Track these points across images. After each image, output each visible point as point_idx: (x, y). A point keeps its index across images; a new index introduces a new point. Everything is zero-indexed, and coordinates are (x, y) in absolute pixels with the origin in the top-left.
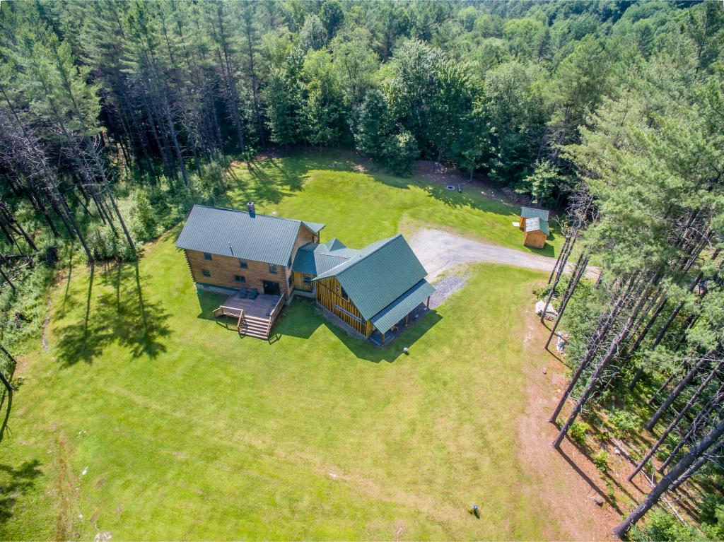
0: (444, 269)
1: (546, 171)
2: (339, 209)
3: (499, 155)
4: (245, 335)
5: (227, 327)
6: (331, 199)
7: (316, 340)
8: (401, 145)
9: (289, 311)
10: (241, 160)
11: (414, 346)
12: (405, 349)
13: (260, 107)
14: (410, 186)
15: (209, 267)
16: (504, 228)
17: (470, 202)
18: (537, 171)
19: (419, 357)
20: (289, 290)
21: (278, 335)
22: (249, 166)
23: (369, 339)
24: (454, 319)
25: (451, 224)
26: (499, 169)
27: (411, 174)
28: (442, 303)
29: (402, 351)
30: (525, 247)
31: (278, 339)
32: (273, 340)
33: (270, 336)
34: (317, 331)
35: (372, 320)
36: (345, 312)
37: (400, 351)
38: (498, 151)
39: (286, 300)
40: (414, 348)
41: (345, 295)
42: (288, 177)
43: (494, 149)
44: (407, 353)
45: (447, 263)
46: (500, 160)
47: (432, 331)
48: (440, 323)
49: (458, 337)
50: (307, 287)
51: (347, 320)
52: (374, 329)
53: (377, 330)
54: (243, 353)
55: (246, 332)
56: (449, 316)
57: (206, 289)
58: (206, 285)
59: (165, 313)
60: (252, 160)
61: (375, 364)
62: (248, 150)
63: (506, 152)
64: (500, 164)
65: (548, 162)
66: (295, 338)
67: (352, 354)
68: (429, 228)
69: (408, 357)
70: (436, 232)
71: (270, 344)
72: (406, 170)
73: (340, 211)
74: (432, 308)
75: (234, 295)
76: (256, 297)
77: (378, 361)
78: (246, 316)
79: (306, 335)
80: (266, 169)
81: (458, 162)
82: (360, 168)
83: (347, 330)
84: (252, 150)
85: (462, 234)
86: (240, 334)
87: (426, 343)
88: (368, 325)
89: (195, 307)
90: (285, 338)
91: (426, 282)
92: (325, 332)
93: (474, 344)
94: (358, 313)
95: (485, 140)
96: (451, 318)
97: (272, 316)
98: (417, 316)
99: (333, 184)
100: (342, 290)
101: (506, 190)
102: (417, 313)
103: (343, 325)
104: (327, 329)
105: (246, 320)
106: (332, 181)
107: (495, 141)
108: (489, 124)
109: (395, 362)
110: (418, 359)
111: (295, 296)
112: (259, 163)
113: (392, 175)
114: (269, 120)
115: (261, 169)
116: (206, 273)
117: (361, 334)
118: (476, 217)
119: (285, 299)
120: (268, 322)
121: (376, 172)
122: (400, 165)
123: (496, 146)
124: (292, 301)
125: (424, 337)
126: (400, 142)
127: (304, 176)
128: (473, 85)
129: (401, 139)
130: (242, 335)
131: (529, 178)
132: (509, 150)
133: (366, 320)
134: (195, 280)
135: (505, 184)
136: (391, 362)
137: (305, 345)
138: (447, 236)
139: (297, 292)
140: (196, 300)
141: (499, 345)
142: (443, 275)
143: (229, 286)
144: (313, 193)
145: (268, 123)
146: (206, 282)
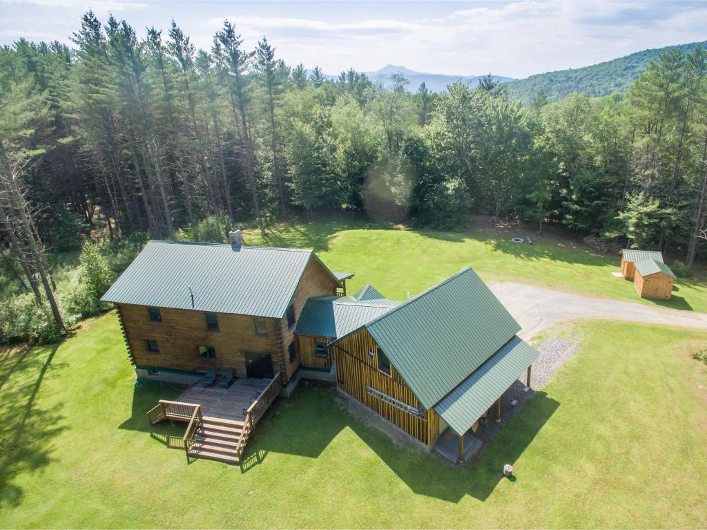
0: (539, 329)
1: (641, 204)
2: (374, 266)
3: (574, 197)
4: (197, 456)
5: (167, 444)
6: (365, 257)
7: (334, 459)
8: (449, 192)
9: (288, 406)
10: (255, 227)
11: (521, 460)
12: (507, 468)
13: (280, 167)
14: (465, 239)
15: (156, 336)
16: (604, 279)
17: (547, 254)
18: (630, 206)
19: (536, 484)
20: (290, 369)
21: (261, 453)
22: (263, 231)
23: (433, 451)
24: (581, 406)
25: (531, 275)
26: (576, 213)
27: (465, 227)
28: (552, 380)
29: (502, 474)
30: (643, 299)
31: (260, 461)
32: (248, 465)
33: (245, 454)
34: (335, 440)
35: (438, 409)
36: (388, 399)
37: (497, 473)
38: (571, 192)
39: (284, 386)
40: (521, 466)
41: (385, 363)
42: (310, 239)
43: (565, 191)
44: (511, 477)
45: (541, 320)
46: (575, 203)
47: (548, 428)
48: (557, 413)
49: (599, 438)
50: (322, 362)
51: (392, 415)
52: (441, 430)
53: (449, 429)
54: (184, 497)
55: (200, 449)
56: (571, 401)
57: (152, 377)
58: (152, 370)
59: (61, 424)
60: (268, 226)
61: (452, 504)
62: (264, 216)
63: (583, 191)
64: (576, 207)
65: (642, 194)
66: (293, 457)
67: (403, 486)
68: (502, 281)
69: (516, 486)
70: (513, 286)
71: (243, 472)
72: (458, 223)
73: (377, 268)
74: (536, 387)
75: (195, 384)
76: (231, 383)
77: (456, 499)
78: (205, 418)
79: (313, 450)
80: (284, 233)
81: (522, 211)
82: (400, 226)
83: (390, 436)
84: (268, 214)
85: (551, 285)
86: (189, 455)
87: (543, 453)
88: (430, 420)
89: (123, 407)
90: (274, 460)
91: (520, 340)
92: (350, 442)
93: (634, 451)
94: (410, 397)
95: (552, 182)
96: (574, 404)
97: (250, 413)
98: (514, 402)
99: (367, 241)
100: (380, 352)
101: (590, 240)
102: (514, 398)
103: (383, 426)
104: (354, 436)
105: (205, 425)
106: (366, 238)
107: (565, 182)
108: (556, 159)
109: (492, 498)
110: (536, 490)
111: (303, 380)
112: (276, 229)
113: (442, 231)
114: (290, 180)
115: (278, 234)
116: (151, 347)
117: (417, 441)
118: (560, 268)
119: (282, 384)
120: (241, 427)
121: (421, 228)
122: (450, 217)
123: (567, 186)
124: (296, 389)
125: (535, 442)
126: (448, 189)
127: (330, 236)
128: (531, 120)
129: (449, 185)
130: (192, 457)
131: (621, 216)
132: (586, 188)
133: (427, 408)
134: (134, 361)
135: (586, 233)
136: (483, 499)
137: (311, 468)
138: (529, 289)
139: (304, 373)
140: (129, 396)
141: (684, 451)
142: (540, 338)
143: (189, 369)
144: (340, 252)
145: (289, 184)
146: (151, 363)
